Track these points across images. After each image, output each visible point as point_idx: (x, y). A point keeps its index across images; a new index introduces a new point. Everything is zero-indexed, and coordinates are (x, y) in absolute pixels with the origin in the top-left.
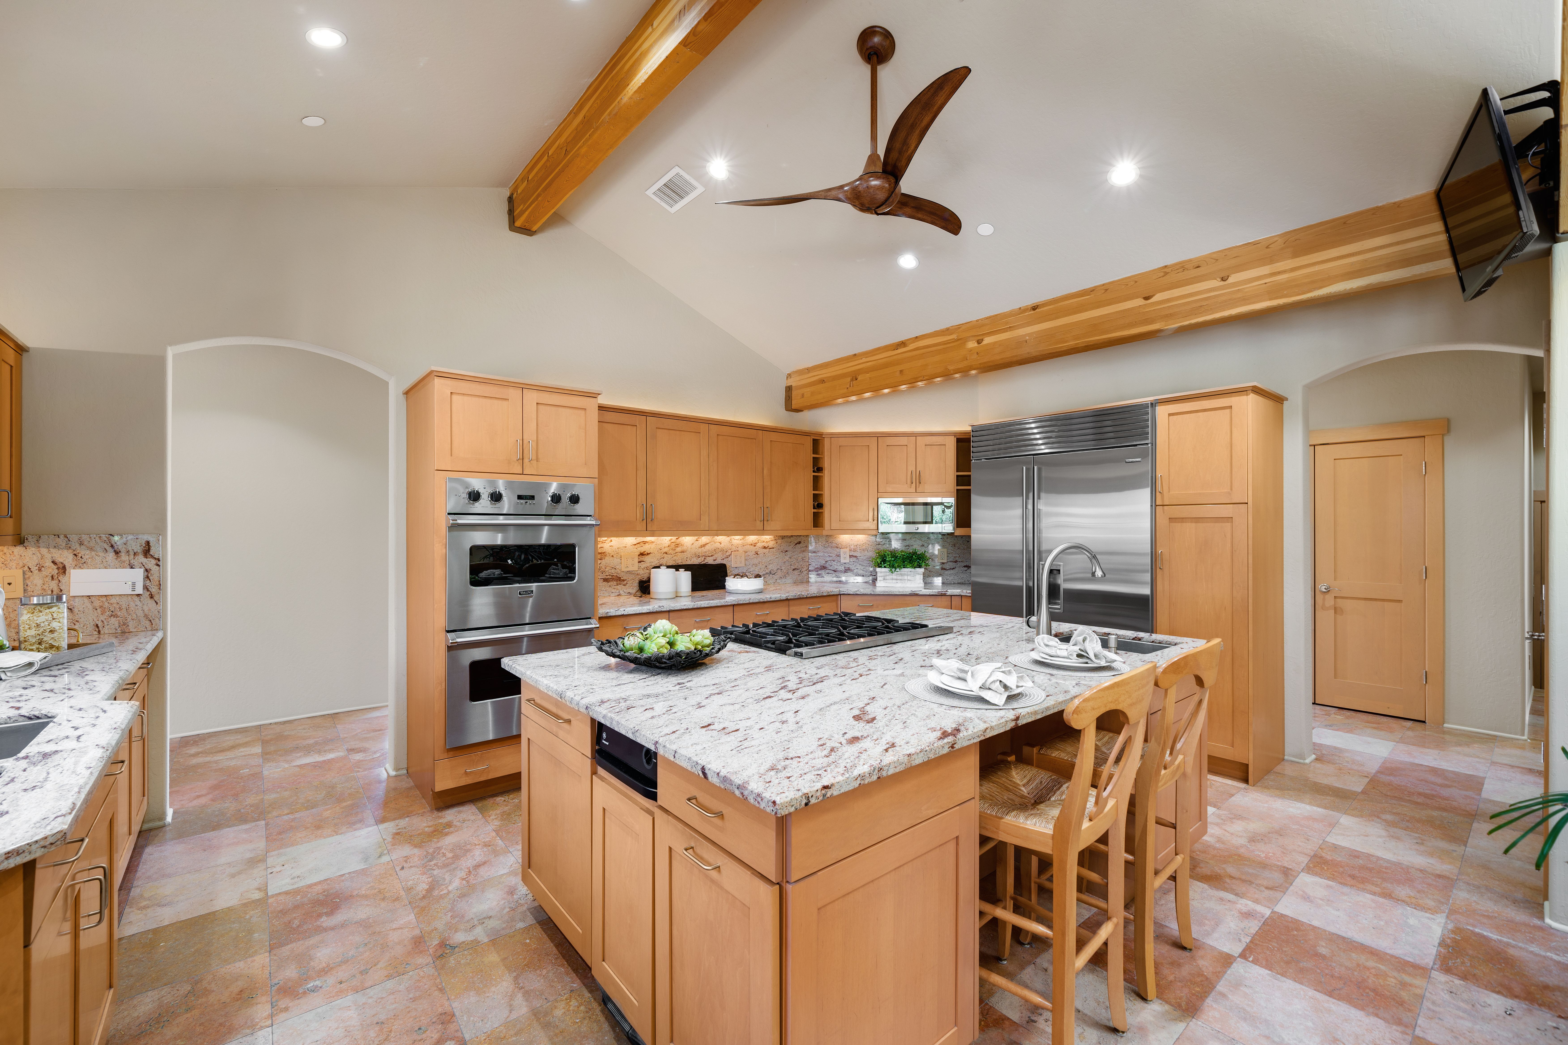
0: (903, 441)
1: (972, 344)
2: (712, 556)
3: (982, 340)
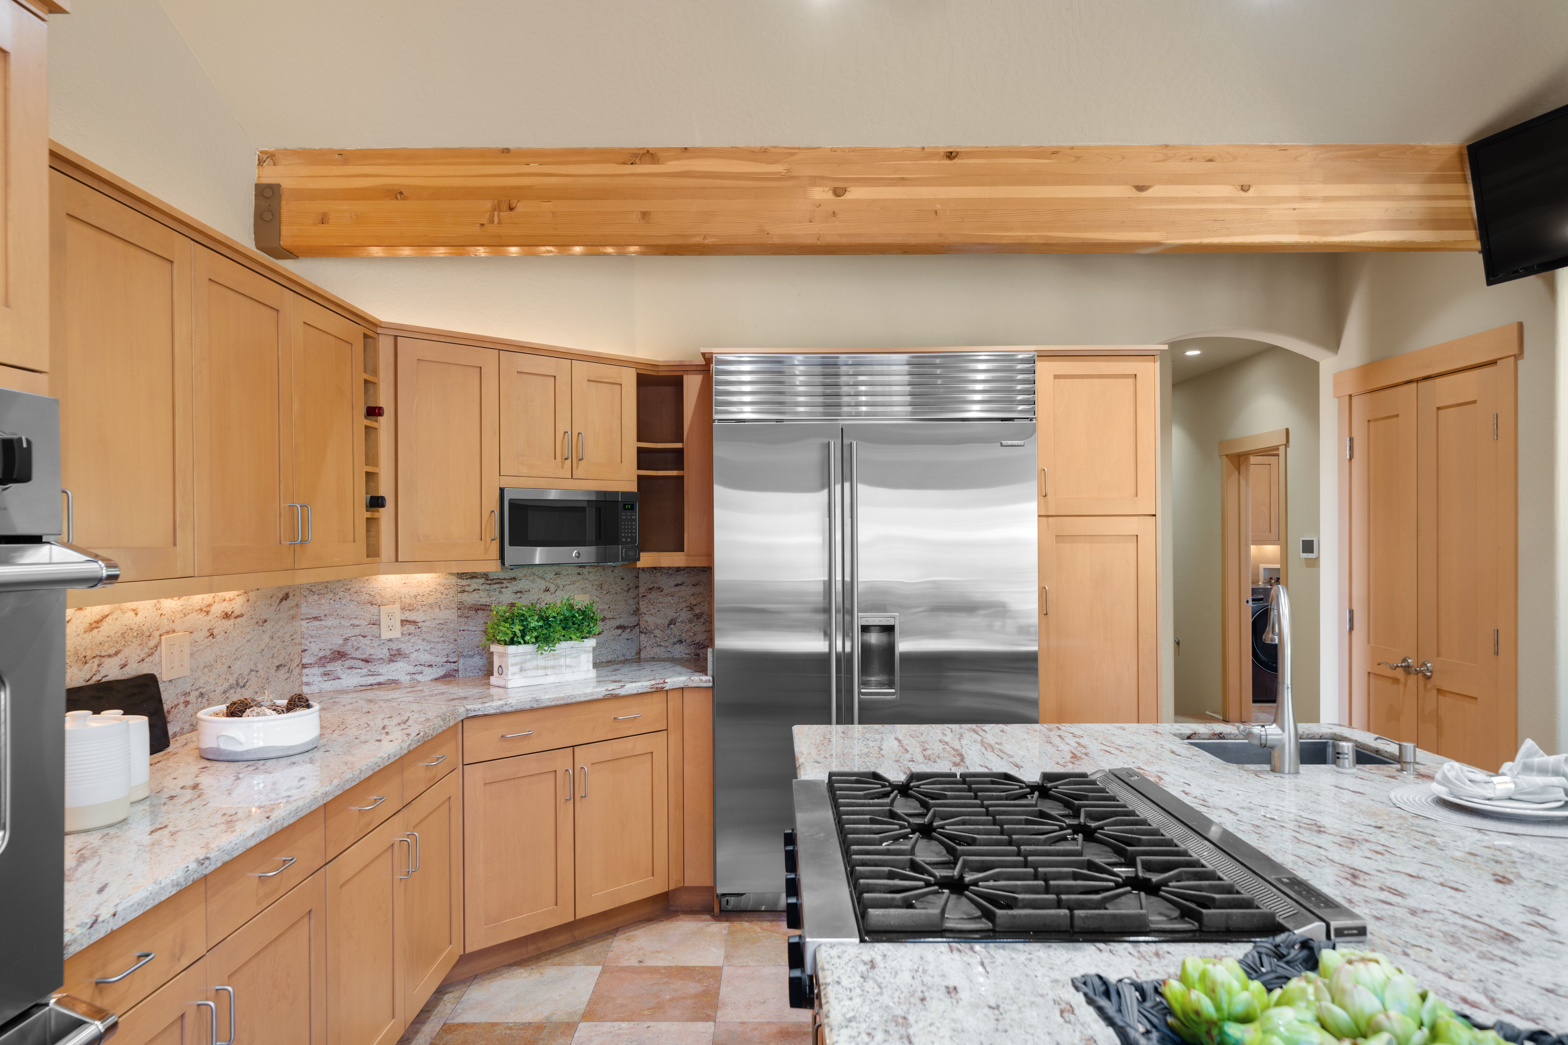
0: (547, 365)
1: (821, 194)
2: (116, 654)
3: (845, 190)
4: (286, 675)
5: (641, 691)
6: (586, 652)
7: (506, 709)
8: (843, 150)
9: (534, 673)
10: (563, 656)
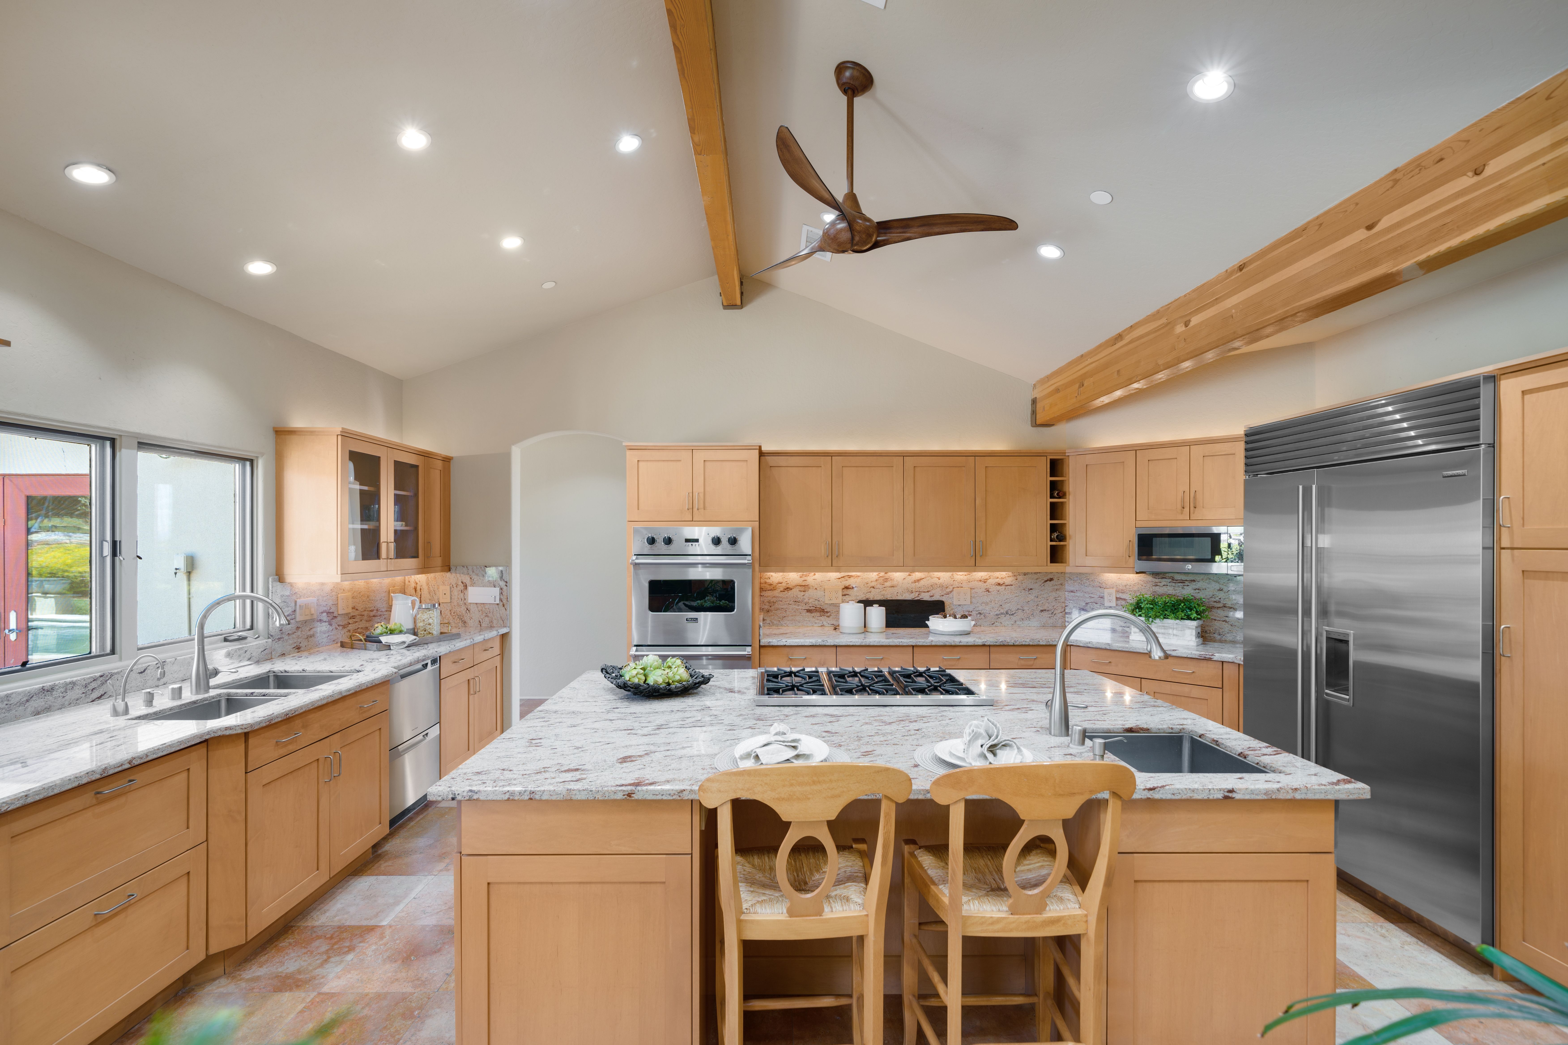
0: (1172, 452)
2: (928, 592)
3: (1190, 321)
4: (1050, 615)
6: (1189, 628)
8: (1189, 294)
10: (1171, 628)
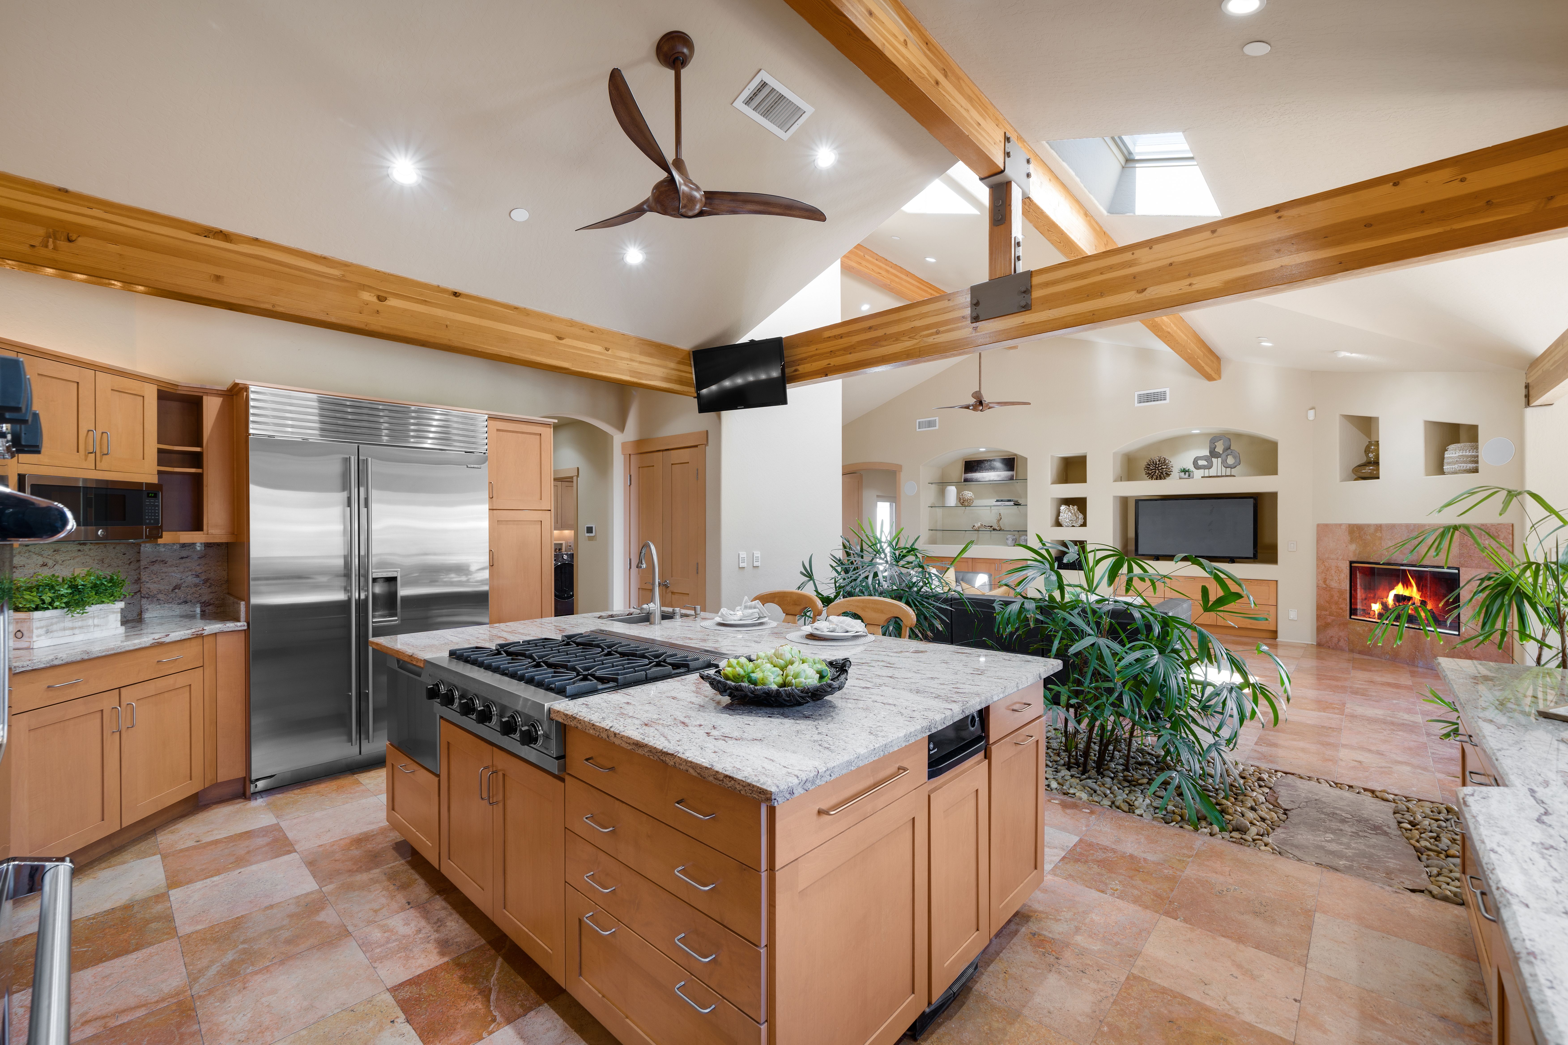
0: (72, 373)
1: (368, 296)
3: (385, 299)
5: (184, 638)
6: (114, 612)
7: (56, 662)
9: (61, 634)
10: (91, 617)
